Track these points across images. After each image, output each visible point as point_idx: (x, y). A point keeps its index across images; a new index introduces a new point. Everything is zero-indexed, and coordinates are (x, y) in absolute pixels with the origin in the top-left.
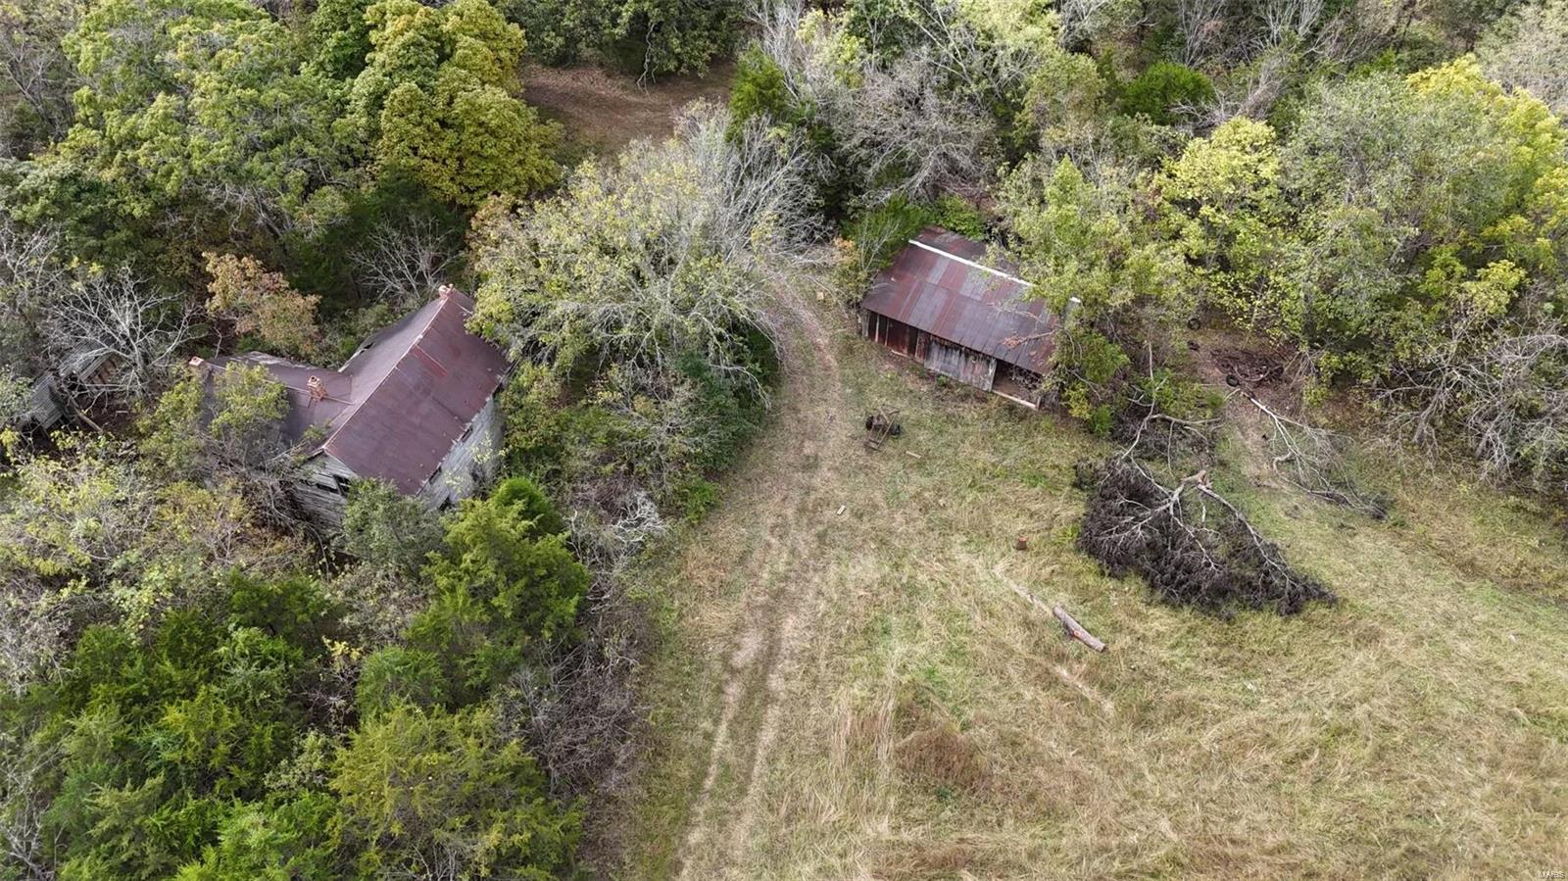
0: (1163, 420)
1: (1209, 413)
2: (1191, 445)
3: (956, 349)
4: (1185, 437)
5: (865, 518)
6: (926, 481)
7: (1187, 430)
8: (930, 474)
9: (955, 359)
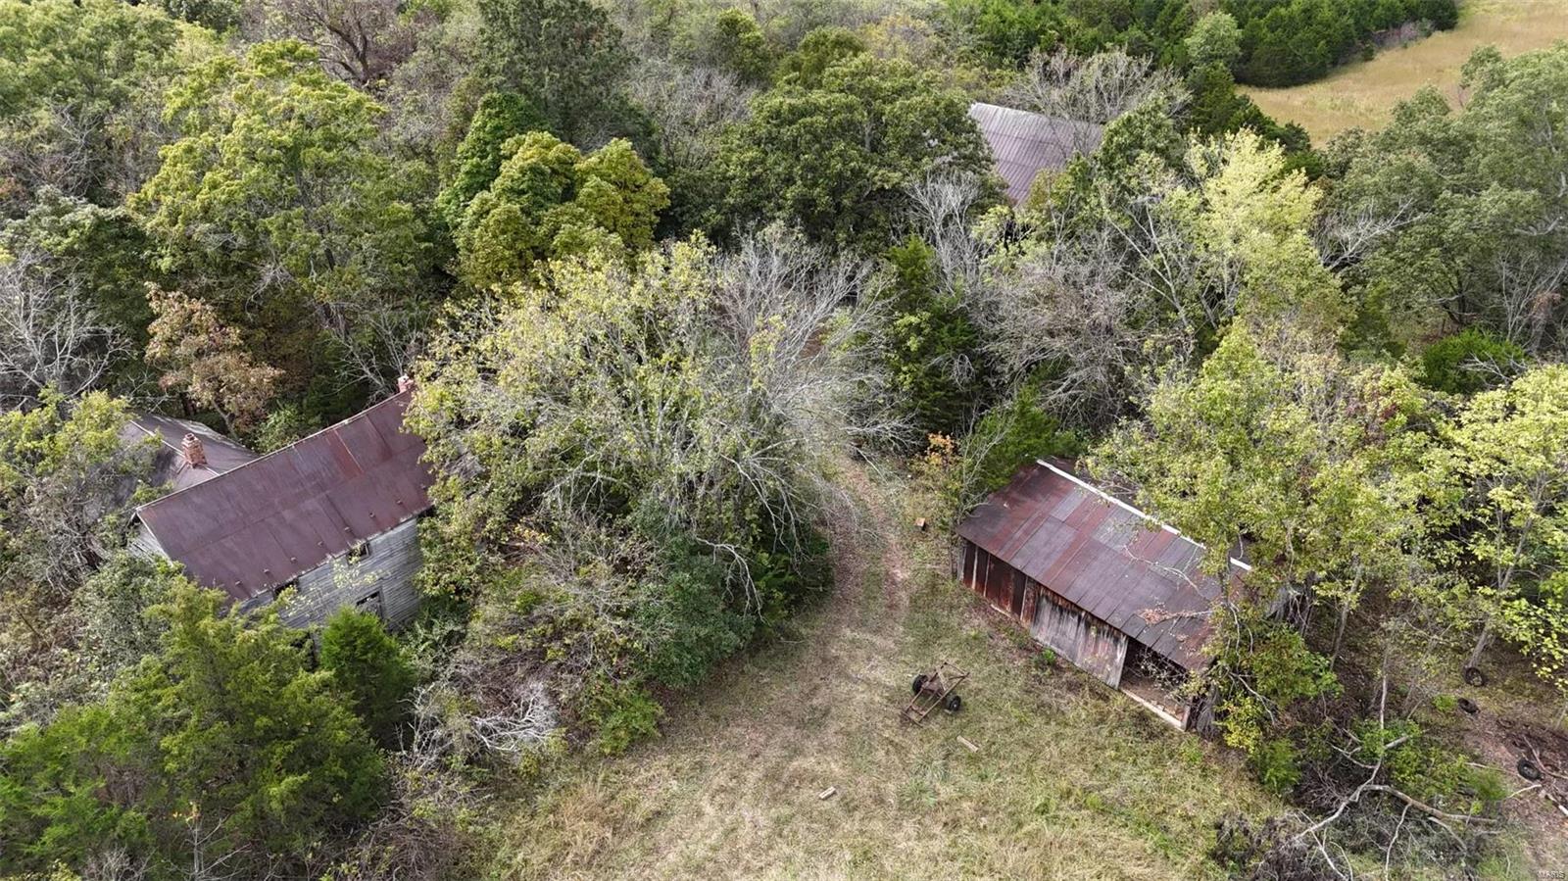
0: (1392, 796)
1: (1476, 805)
2: (1437, 848)
3: (1074, 613)
4: (1427, 833)
5: (858, 815)
6: (973, 785)
7: (1430, 822)
8: (983, 778)
9: (1071, 627)
